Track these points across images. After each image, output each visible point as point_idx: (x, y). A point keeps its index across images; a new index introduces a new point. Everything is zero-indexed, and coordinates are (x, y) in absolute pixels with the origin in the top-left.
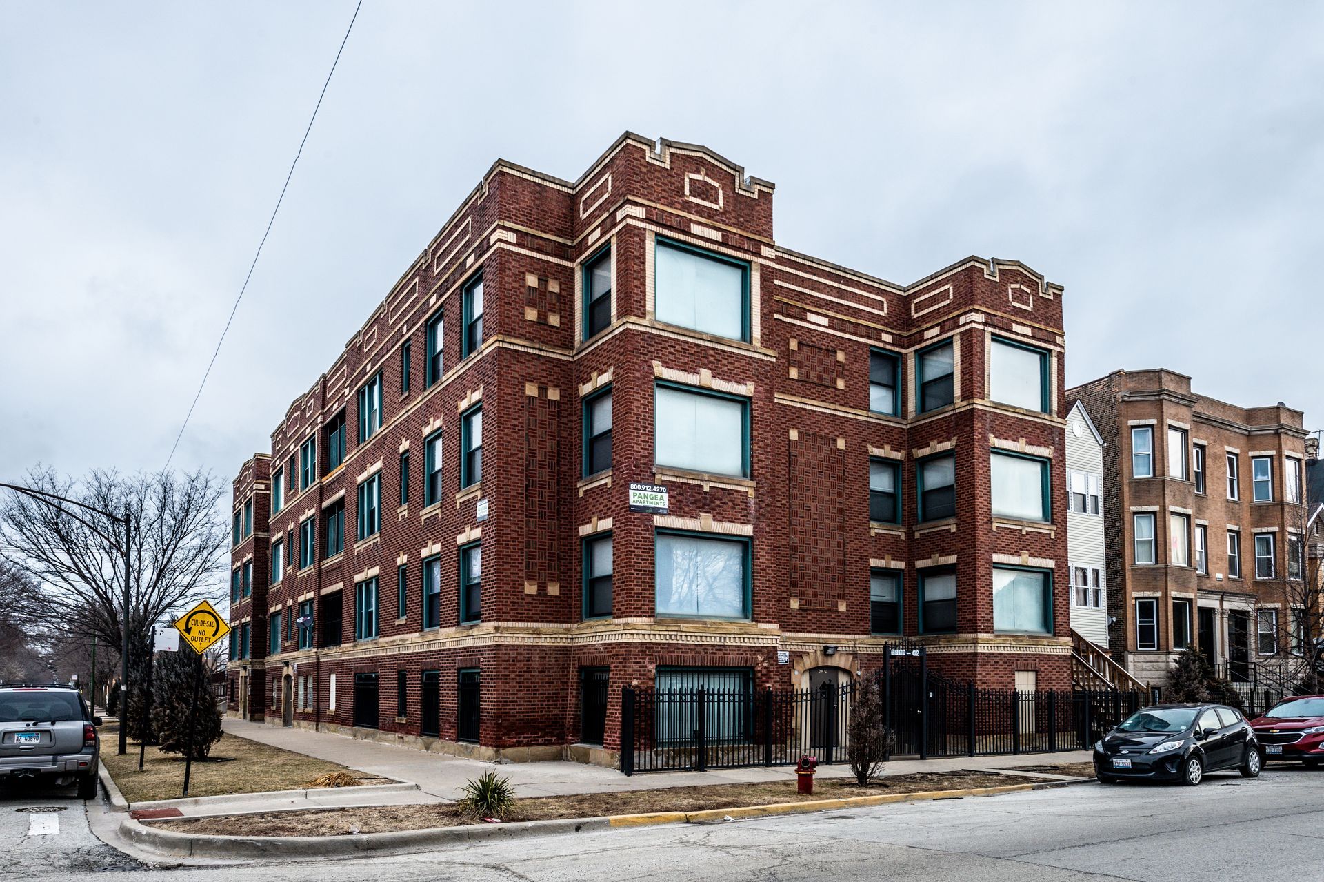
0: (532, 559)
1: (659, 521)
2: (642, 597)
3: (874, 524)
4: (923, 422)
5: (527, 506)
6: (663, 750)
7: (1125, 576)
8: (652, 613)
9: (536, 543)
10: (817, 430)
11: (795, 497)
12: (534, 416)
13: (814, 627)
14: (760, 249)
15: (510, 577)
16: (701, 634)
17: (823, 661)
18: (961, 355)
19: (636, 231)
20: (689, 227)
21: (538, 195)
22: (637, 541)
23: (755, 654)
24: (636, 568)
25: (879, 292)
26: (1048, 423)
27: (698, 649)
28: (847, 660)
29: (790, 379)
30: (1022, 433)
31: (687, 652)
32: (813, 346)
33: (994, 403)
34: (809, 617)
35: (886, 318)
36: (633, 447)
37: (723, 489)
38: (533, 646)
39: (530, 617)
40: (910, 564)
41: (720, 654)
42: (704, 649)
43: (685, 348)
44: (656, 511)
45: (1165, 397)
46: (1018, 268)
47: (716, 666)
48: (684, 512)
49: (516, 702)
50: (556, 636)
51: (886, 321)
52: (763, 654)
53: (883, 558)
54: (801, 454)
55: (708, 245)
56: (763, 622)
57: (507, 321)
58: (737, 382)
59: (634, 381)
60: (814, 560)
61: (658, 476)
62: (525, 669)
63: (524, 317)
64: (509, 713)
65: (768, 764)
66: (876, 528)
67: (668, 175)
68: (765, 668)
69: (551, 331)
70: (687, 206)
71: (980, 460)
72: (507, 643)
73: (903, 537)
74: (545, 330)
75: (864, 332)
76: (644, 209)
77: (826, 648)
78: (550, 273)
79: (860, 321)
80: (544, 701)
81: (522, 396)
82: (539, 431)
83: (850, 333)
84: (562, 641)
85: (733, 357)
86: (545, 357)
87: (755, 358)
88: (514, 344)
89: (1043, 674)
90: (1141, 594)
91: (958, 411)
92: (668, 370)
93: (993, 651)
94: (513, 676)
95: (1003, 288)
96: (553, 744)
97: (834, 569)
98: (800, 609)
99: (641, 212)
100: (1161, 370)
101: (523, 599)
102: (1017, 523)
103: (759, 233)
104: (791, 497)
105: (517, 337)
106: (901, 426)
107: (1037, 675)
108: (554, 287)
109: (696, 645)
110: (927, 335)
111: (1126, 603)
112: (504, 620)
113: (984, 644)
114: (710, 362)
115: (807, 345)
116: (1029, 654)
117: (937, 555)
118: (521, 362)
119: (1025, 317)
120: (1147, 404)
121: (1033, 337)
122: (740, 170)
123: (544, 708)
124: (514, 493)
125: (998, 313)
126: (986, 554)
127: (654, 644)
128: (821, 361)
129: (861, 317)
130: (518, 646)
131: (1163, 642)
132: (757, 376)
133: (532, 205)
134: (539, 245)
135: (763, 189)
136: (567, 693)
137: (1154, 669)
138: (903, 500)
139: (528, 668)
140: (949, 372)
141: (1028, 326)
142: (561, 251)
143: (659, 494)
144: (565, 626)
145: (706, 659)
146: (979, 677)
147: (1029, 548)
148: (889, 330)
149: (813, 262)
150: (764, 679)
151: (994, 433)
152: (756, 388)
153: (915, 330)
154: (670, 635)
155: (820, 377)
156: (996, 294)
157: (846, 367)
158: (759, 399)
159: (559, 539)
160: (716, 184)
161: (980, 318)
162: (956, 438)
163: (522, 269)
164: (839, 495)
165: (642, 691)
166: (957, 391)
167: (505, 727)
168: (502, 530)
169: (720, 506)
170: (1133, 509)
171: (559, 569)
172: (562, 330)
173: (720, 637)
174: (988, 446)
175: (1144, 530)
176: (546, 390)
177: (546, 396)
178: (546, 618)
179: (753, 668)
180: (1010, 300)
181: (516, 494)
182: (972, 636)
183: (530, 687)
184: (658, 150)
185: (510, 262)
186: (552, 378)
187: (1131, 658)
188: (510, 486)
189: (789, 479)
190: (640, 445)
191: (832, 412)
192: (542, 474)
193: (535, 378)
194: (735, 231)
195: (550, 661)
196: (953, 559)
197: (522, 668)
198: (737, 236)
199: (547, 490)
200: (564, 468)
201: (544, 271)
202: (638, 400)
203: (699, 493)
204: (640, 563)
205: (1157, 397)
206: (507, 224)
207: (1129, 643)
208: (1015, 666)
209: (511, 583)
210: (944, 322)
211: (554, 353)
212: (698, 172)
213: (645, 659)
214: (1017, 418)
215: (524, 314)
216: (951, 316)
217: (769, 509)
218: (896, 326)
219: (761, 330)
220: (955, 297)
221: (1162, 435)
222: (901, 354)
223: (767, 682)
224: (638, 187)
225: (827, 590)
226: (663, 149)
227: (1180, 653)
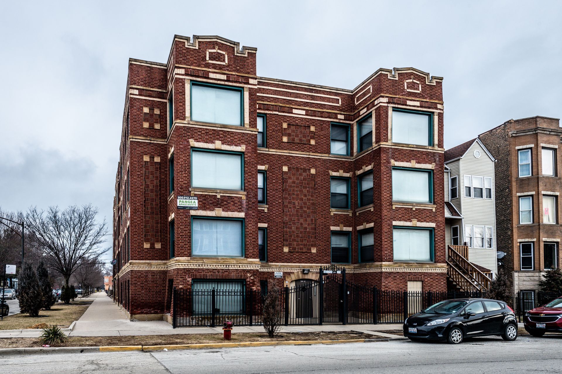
0: (147, 233)
1: (193, 213)
2: (184, 248)
3: (333, 209)
4: (360, 157)
5: (145, 209)
6: (195, 317)
7: (513, 230)
8: (190, 255)
9: (149, 226)
10: (299, 165)
11: (286, 198)
12: (148, 170)
13: (297, 260)
14: (249, 81)
15: (137, 241)
16: (216, 264)
17: (302, 277)
18: (376, 121)
19: (180, 80)
20: (208, 75)
21: (149, 72)
22: (182, 222)
23: (246, 273)
24: (181, 235)
25: (336, 94)
26: (432, 151)
27: (214, 271)
28: (316, 276)
29: (283, 142)
30: (413, 158)
31: (209, 273)
32: (296, 125)
33: (394, 143)
34: (294, 256)
35: (340, 107)
36: (179, 180)
37: (228, 196)
38: (148, 271)
39: (147, 258)
40: (354, 228)
41: (227, 273)
42: (218, 271)
43: (207, 132)
44: (191, 208)
45: (539, 131)
46: (412, 71)
47: (224, 279)
48: (206, 208)
49: (141, 295)
50: (160, 266)
51: (341, 108)
52: (250, 273)
53: (339, 226)
54: (290, 178)
55: (219, 82)
56: (251, 258)
57: (134, 129)
58: (236, 145)
59: (179, 149)
60: (297, 228)
61: (192, 192)
62: (145, 281)
63: (142, 127)
64: (137, 299)
65: (251, 325)
66: (334, 212)
67: (198, 52)
68: (252, 279)
69: (156, 131)
70: (208, 65)
71: (385, 173)
72: (136, 270)
73: (351, 215)
74: (153, 131)
75: (327, 115)
76: (184, 70)
77: (304, 270)
78: (155, 106)
79: (324, 110)
80: (154, 295)
81: (142, 162)
82: (151, 176)
83: (318, 117)
84: (162, 268)
85: (233, 134)
86: (153, 143)
87: (246, 133)
88: (137, 139)
89: (427, 283)
90: (523, 240)
91: (374, 149)
92: (198, 143)
93: (393, 271)
94: (139, 283)
95: (401, 83)
96: (159, 313)
97: (309, 232)
98: (289, 252)
99: (182, 71)
100: (537, 117)
101: (143, 250)
102: (409, 205)
103: (249, 73)
104: (283, 198)
105: (140, 136)
106: (349, 160)
107: (422, 283)
108: (157, 112)
109: (213, 269)
110: (361, 113)
111: (513, 245)
112: (134, 260)
113: (386, 267)
114: (221, 137)
115: (293, 125)
116: (417, 272)
117: (366, 223)
118: (142, 147)
119: (416, 97)
120: (529, 136)
121: (421, 107)
122: (238, 44)
123: (154, 298)
124: (138, 204)
125: (398, 96)
126: (389, 221)
127: (190, 269)
128: (301, 132)
129: (325, 108)
130: (141, 271)
131: (537, 266)
132: (247, 142)
133: (146, 76)
134: (150, 94)
135: (250, 51)
136: (165, 291)
137: (531, 280)
138: (351, 197)
139: (146, 280)
140: (371, 131)
141: (417, 101)
142: (161, 95)
143: (193, 201)
144: (164, 261)
145: (219, 276)
146: (383, 284)
147: (417, 217)
148: (342, 113)
149: (296, 84)
150: (251, 285)
151: (394, 159)
152: (246, 147)
153: (356, 111)
154: (199, 265)
155: (301, 140)
156: (396, 86)
157: (316, 134)
158: (249, 152)
159: (161, 223)
160: (224, 53)
161: (385, 100)
162: (373, 163)
163: (141, 106)
164: (312, 196)
165: (185, 290)
166: (374, 140)
167: (135, 306)
168: (133, 221)
169: (226, 205)
170: (518, 194)
171: (161, 237)
172: (162, 130)
173: (226, 266)
174: (390, 166)
175: (525, 205)
176: (154, 158)
177: (154, 161)
178: (155, 258)
179: (245, 280)
180: (406, 88)
181: (139, 205)
182: (380, 263)
183: (147, 288)
184: (191, 42)
185: (136, 103)
186: (156, 152)
187: (516, 274)
188: (137, 201)
189: (283, 190)
190: (183, 178)
191: (308, 156)
192: (153, 195)
193: (148, 153)
194: (234, 73)
195: (157, 277)
196: (372, 225)
197: (143, 280)
198: (235, 76)
199: (154, 202)
200: (163, 192)
201: (152, 106)
202: (182, 158)
203: (215, 199)
204: (183, 232)
205: (534, 132)
206: (134, 86)
207: (515, 266)
208: (407, 279)
209: (138, 243)
210: (368, 105)
211: (157, 141)
212: (214, 48)
213: (186, 276)
214: (410, 150)
215: (142, 125)
216: (371, 101)
217: (254, 204)
218: (346, 110)
219: (249, 119)
220: (373, 91)
221: (537, 153)
222: (350, 124)
223: (253, 286)
224: (181, 60)
225: (305, 242)
226: (195, 40)
227: (549, 272)
